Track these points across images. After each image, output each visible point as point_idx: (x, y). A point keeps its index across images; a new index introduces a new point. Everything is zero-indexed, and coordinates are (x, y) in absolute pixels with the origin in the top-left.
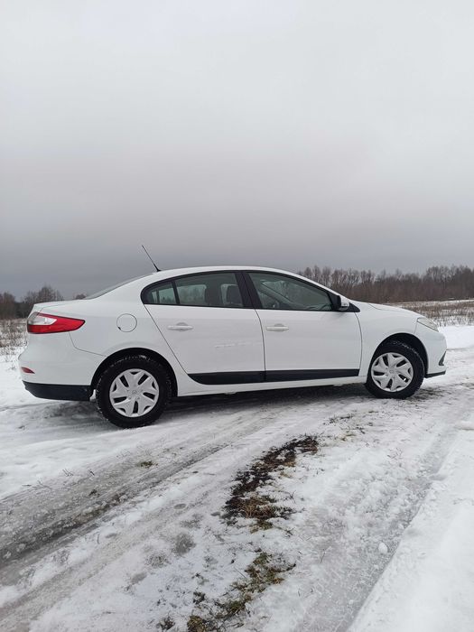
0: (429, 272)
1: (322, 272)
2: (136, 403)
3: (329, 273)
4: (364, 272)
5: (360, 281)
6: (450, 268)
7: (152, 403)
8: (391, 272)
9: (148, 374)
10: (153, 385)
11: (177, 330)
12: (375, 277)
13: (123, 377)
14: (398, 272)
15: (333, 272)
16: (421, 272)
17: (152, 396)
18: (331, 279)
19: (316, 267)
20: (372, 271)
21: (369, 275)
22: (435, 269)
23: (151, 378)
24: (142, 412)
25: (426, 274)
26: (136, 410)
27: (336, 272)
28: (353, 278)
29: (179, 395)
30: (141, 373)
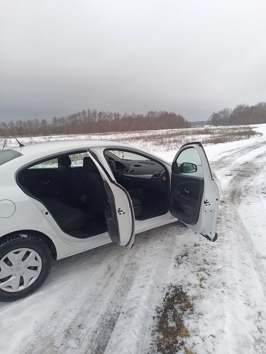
0: (149, 113)
1: (92, 113)
2: (22, 278)
3: (96, 113)
4: (115, 113)
5: (113, 118)
6: (158, 112)
7: (36, 274)
8: (129, 114)
9: (30, 250)
10: (36, 259)
12: (122, 116)
13: (7, 258)
14: (133, 113)
15: (98, 113)
16: (145, 114)
17: (35, 268)
18: (97, 117)
19: (88, 109)
20: (120, 113)
21: (118, 115)
22: (152, 112)
23: (33, 253)
24: (28, 284)
25: (147, 115)
26: (22, 284)
27: (100, 113)
28: (110, 116)
29: (58, 260)
30: (24, 251)
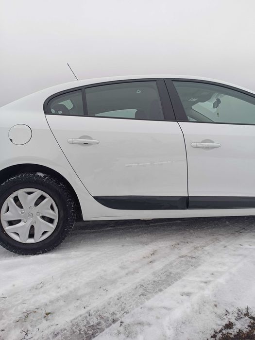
2: (32, 227)
7: (51, 228)
10: (52, 208)
11: (80, 144)
13: (16, 196)
17: (51, 221)
23: (49, 200)
24: (38, 238)
26: (31, 235)
29: (85, 219)
30: (38, 193)
